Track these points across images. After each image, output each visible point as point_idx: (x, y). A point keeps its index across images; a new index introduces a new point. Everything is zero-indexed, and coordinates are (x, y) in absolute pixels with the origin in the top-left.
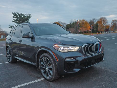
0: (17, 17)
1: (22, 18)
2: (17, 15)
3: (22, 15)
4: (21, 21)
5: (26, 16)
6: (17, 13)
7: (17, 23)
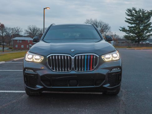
0: (132, 15)
1: (140, 17)
2: (133, 11)
3: (141, 11)
4: (137, 20)
5: (146, 12)
6: (133, 9)
7: (132, 24)
